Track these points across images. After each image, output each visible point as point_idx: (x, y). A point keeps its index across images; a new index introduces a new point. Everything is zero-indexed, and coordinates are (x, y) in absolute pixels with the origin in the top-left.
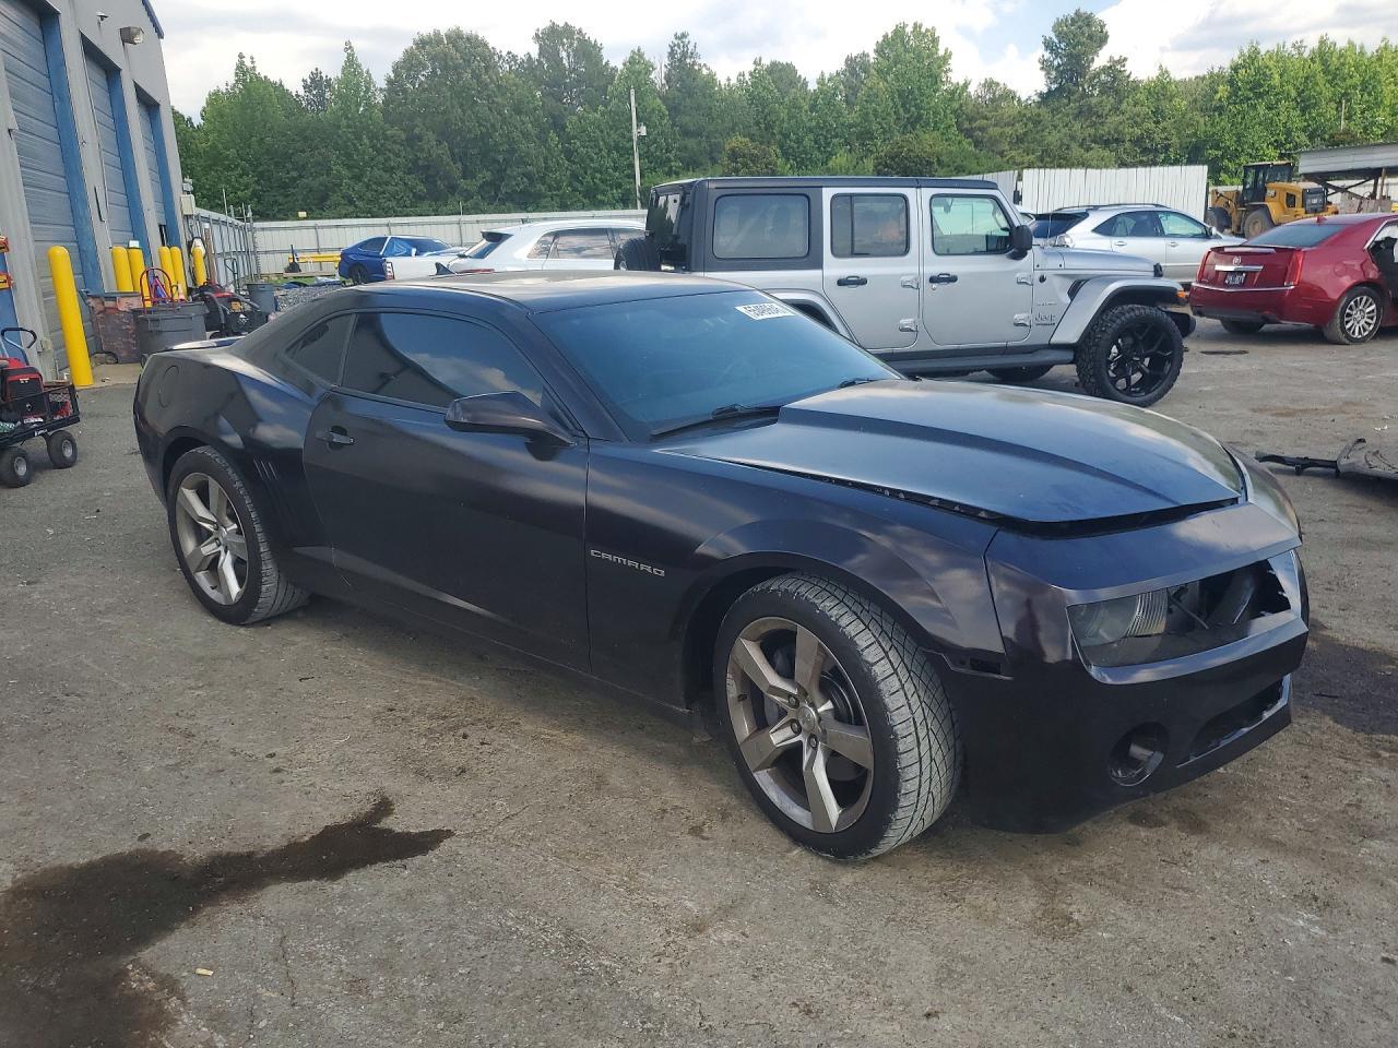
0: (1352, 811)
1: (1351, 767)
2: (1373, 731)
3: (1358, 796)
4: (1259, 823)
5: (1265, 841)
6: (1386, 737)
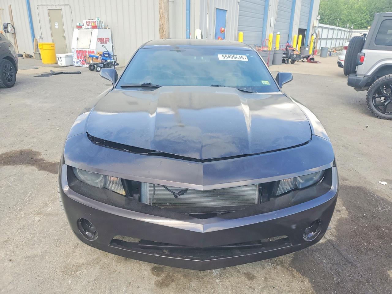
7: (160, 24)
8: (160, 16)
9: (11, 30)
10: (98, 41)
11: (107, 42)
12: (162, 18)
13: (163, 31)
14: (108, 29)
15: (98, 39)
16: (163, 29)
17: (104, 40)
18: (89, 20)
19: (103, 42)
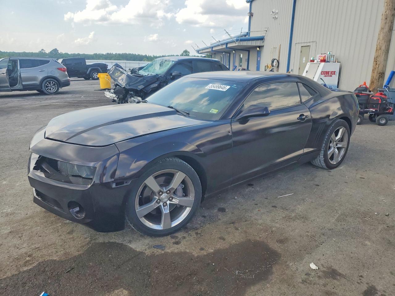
0: (20, 235)
1: (33, 246)
2: (39, 264)
3: (22, 240)
4: (36, 219)
5: (31, 217)
6: (33, 265)
7: (375, 56)
8: (377, 48)
9: (276, 64)
10: (322, 74)
11: (333, 75)
12: (378, 49)
13: (377, 64)
14: (337, 62)
15: (322, 72)
16: (376, 62)
17: (329, 73)
18: (322, 54)
19: (327, 75)
